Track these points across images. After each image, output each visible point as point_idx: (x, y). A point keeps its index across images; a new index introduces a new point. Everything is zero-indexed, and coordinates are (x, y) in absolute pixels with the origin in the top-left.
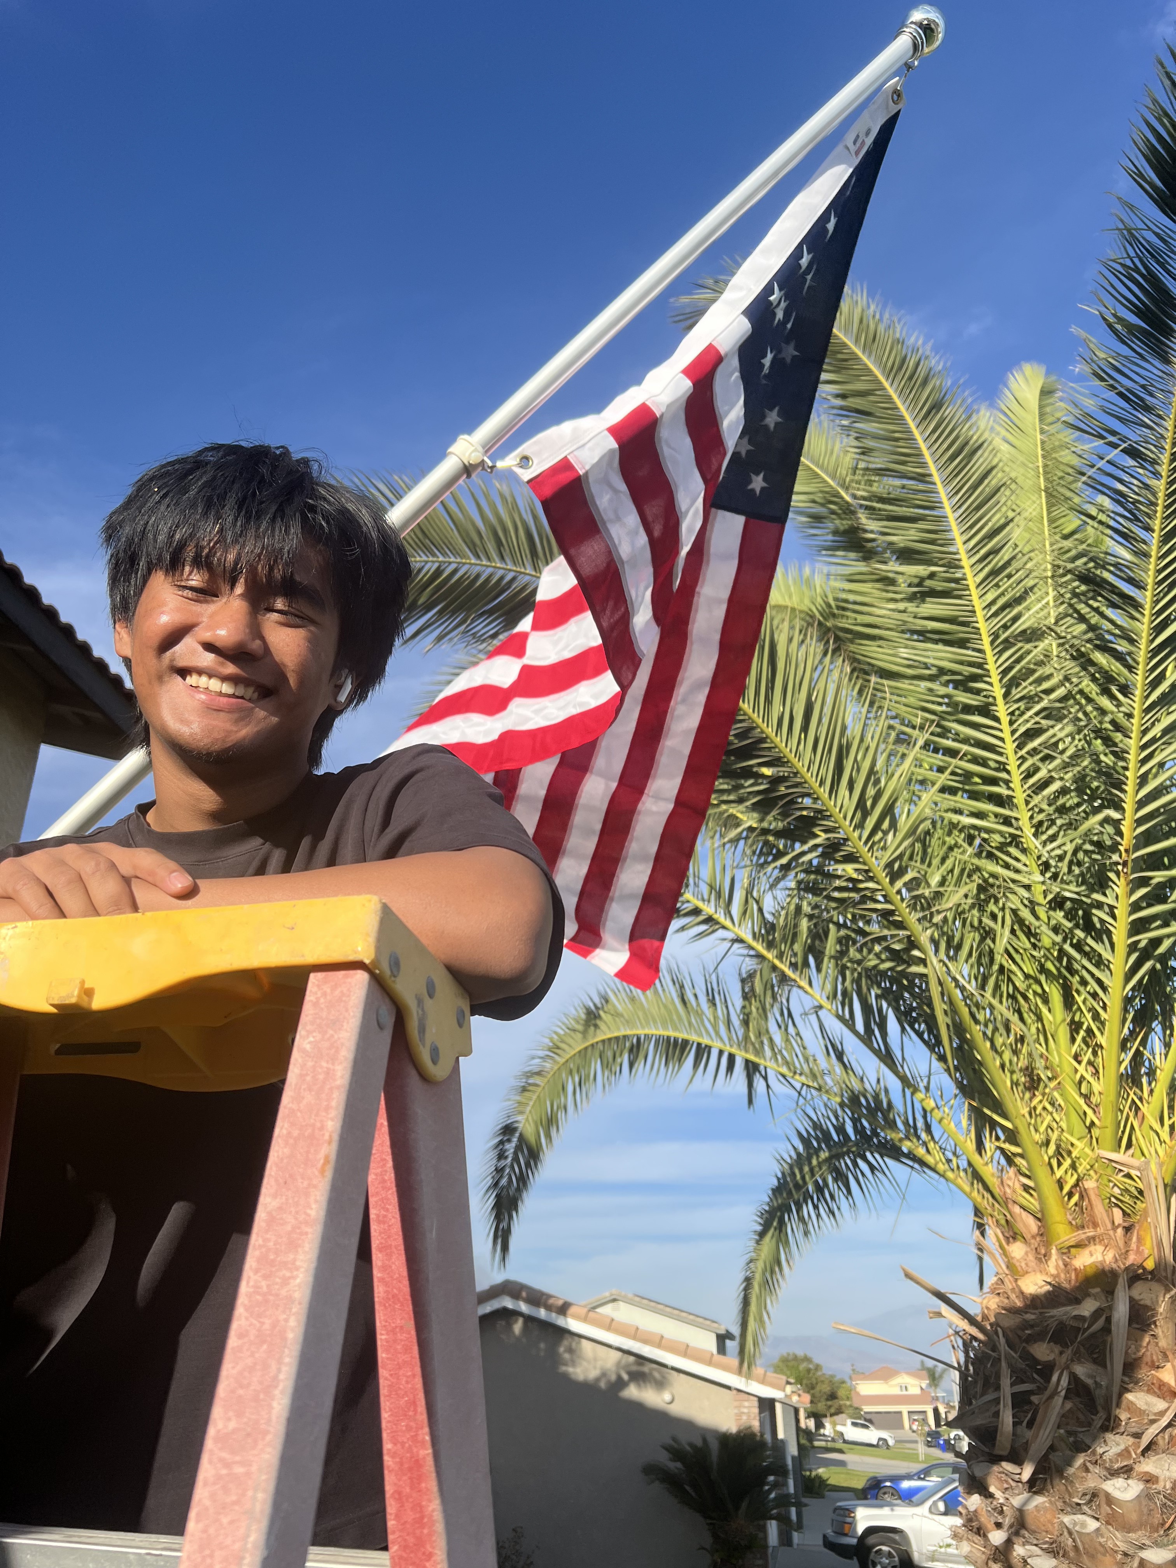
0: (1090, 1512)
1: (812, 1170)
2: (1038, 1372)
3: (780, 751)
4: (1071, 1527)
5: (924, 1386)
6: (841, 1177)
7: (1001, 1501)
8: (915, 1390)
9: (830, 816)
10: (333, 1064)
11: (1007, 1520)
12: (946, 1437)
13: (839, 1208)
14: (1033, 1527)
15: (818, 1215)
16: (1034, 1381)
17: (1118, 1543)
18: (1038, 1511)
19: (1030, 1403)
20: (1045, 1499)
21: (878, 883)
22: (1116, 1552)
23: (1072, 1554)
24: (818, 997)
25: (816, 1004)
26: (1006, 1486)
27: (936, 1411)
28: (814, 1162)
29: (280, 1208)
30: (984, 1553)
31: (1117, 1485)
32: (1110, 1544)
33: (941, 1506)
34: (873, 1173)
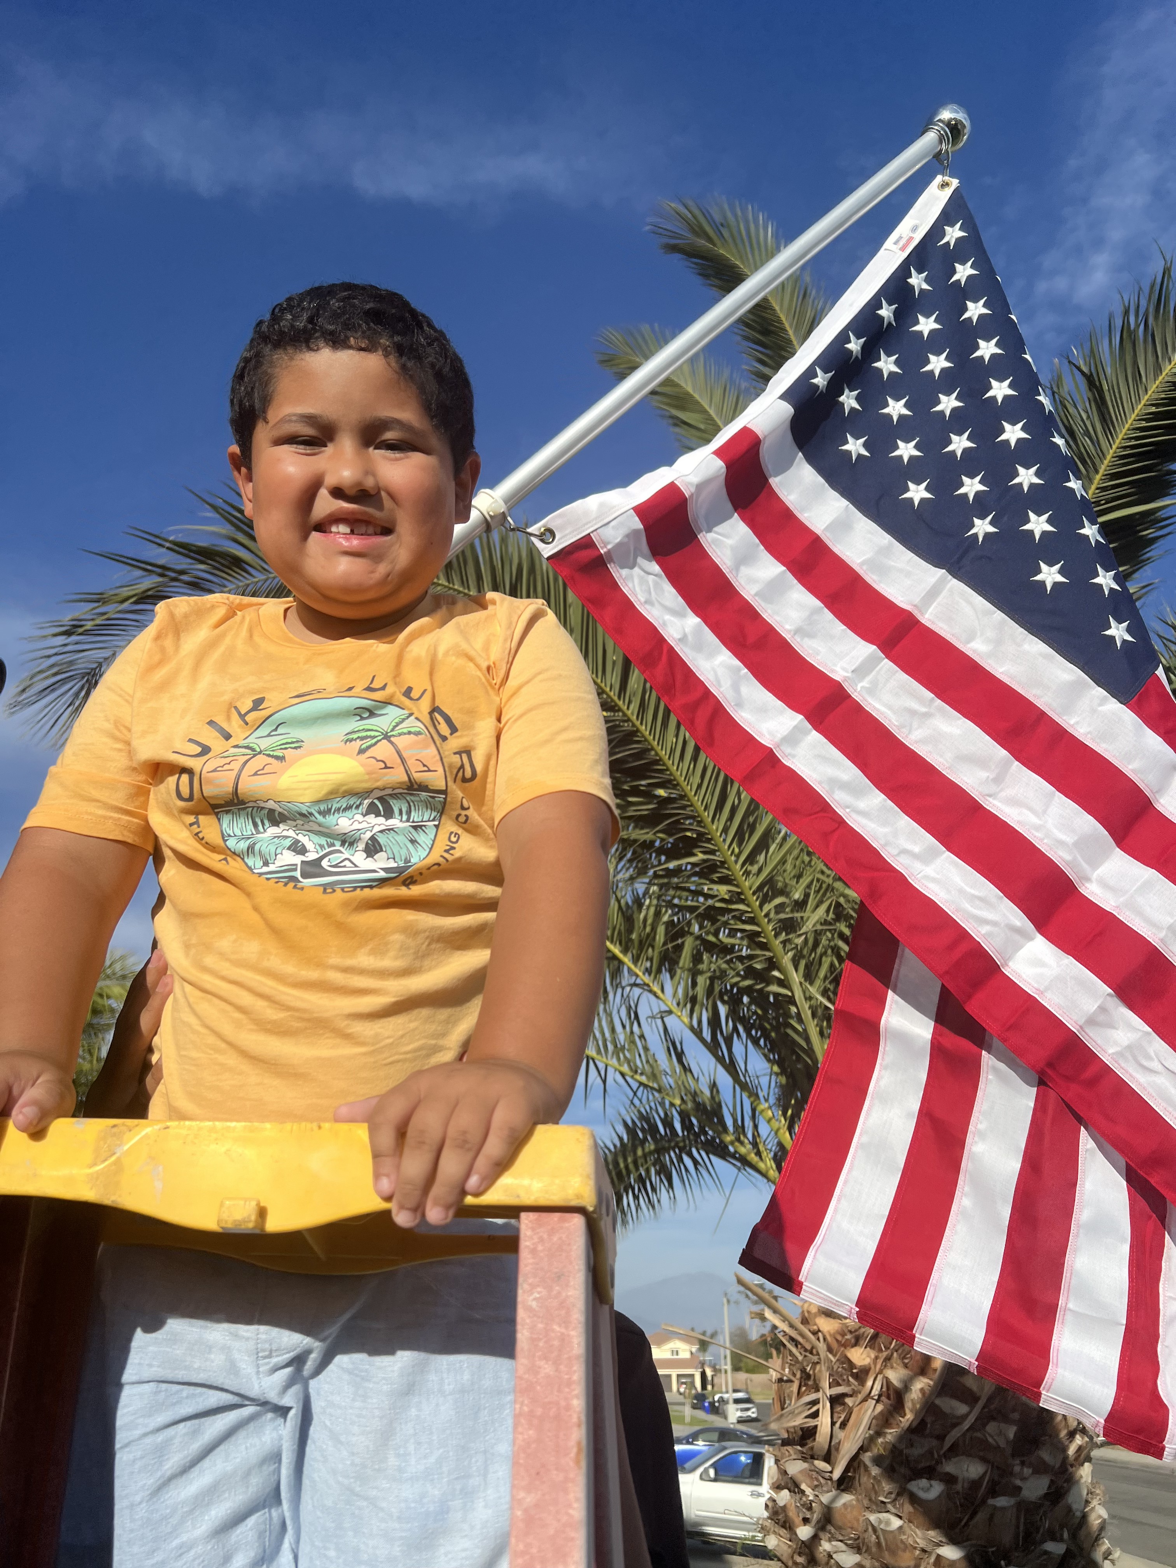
0: (893, 1510)
1: (635, 1162)
2: (853, 1375)
3: (671, 774)
4: (876, 1524)
5: (694, 1350)
6: (665, 1173)
7: (811, 1498)
8: (685, 1355)
9: (711, 839)
10: (567, 1328)
11: (815, 1516)
12: (711, 1400)
13: (659, 1201)
14: (840, 1524)
15: (638, 1206)
16: (849, 1384)
17: (918, 1540)
18: (846, 1509)
19: (844, 1404)
20: (853, 1497)
21: (748, 905)
22: (915, 1548)
23: (874, 1550)
24: (669, 1004)
25: (664, 1008)
26: (816, 1483)
27: (703, 1375)
28: (640, 1152)
29: (536, 1506)
30: (790, 1546)
31: (921, 1486)
32: (911, 1541)
33: (712, 1473)
34: (696, 1169)
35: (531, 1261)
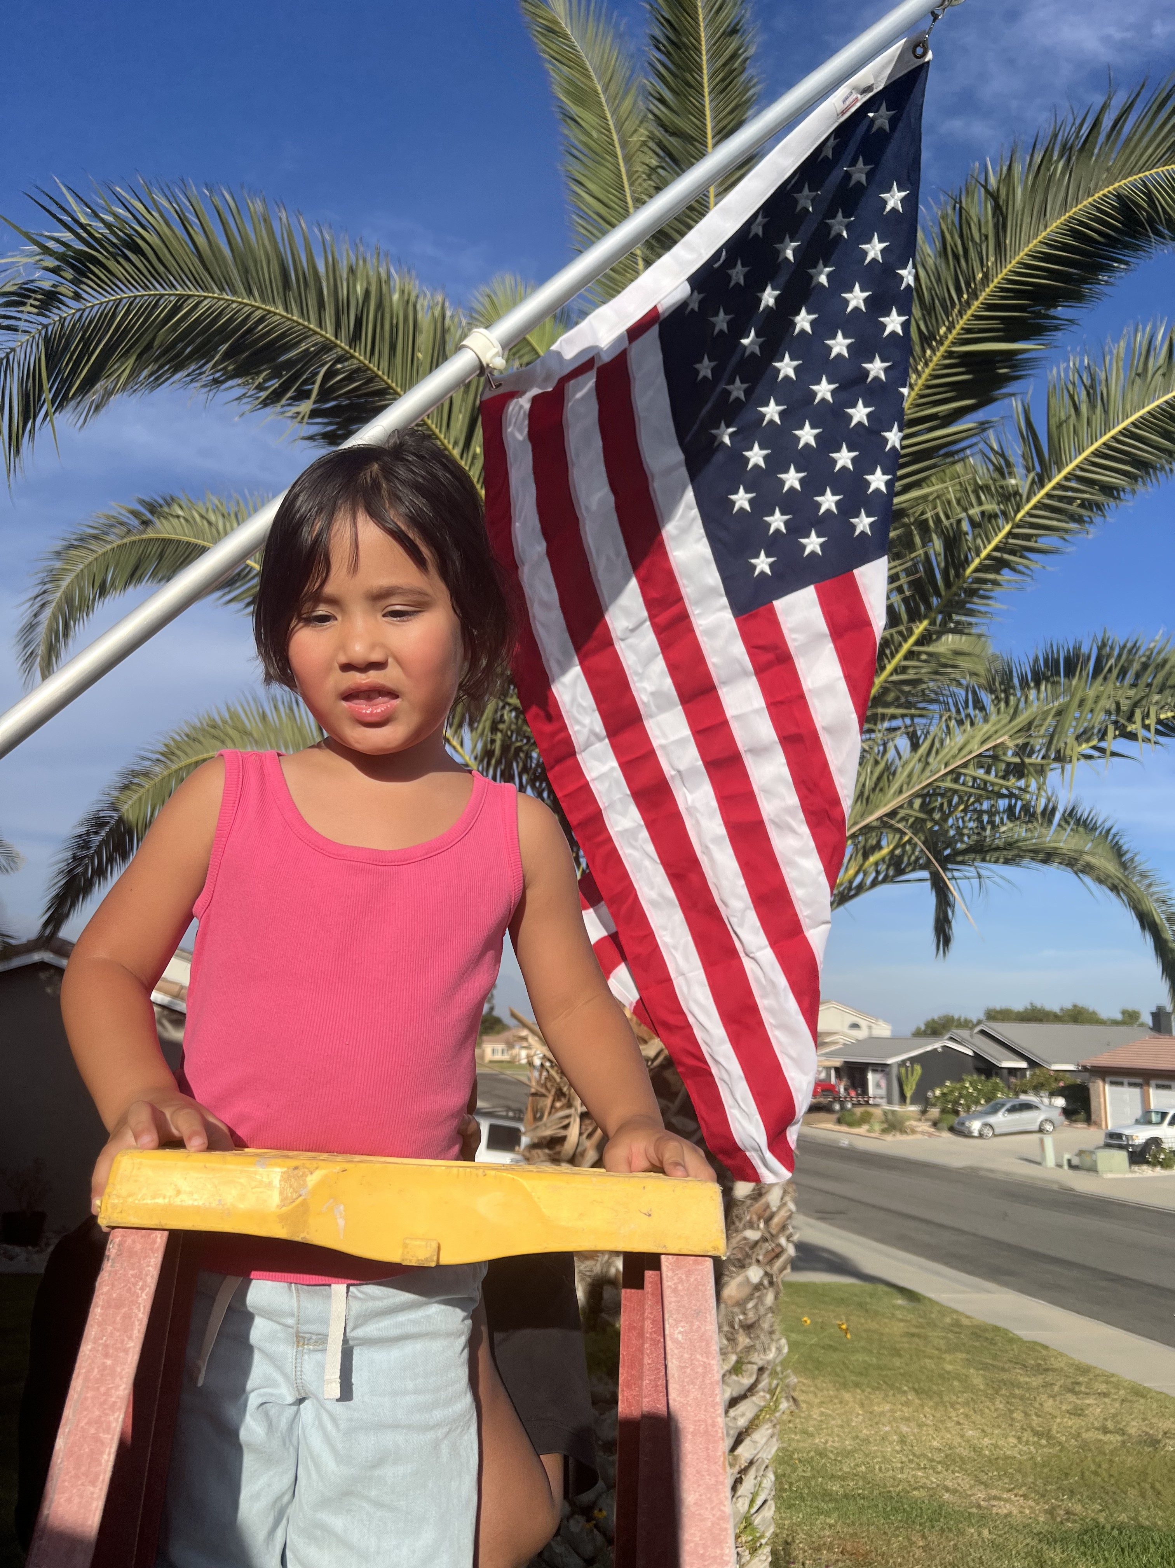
35: (674, 1299)
